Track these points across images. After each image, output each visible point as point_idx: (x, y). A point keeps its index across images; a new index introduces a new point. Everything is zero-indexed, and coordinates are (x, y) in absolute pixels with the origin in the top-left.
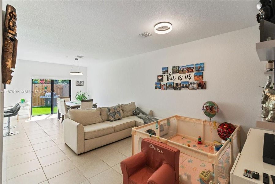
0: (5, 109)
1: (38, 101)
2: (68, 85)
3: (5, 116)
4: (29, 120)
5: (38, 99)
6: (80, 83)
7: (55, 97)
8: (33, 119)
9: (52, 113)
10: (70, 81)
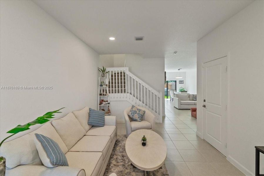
2: (175, 83)
6: (181, 82)
7: (168, 90)
9: (167, 98)
10: (176, 81)
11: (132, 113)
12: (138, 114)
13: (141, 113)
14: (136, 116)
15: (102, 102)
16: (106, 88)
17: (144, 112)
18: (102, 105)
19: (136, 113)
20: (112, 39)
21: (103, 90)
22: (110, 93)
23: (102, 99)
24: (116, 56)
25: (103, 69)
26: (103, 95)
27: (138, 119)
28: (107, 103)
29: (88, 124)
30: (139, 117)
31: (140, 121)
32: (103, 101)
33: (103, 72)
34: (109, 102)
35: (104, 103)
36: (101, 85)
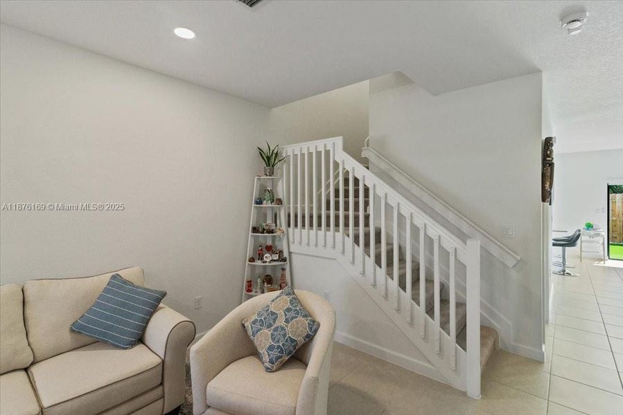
4: (602, 264)
8: (609, 263)
11: (255, 321)
12: (276, 329)
13: (296, 330)
14: (263, 340)
15: (265, 251)
17: (313, 330)
19: (270, 326)
23: (269, 243)
27: (266, 358)
28: (276, 257)
30: (271, 348)
33: (270, 160)
34: (286, 254)
35: (268, 257)
36: (259, 202)
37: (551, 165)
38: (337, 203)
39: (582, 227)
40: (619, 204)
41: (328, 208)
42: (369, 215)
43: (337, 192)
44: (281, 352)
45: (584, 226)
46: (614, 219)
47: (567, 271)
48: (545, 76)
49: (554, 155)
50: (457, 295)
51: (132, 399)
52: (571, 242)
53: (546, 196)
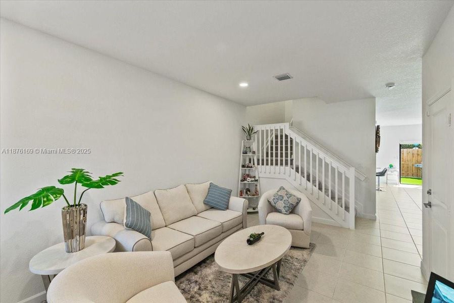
0: (377, 172)
1: (413, 171)
3: (377, 175)
4: (397, 186)
5: (412, 168)
8: (401, 186)
11: (274, 199)
12: (285, 201)
13: (292, 201)
14: (280, 205)
15: (246, 177)
16: (253, 156)
17: (299, 200)
18: (245, 182)
19: (281, 200)
20: (244, 85)
21: (250, 160)
22: (258, 164)
23: (247, 173)
24: (288, 104)
25: (248, 128)
26: (248, 167)
27: (283, 211)
28: (253, 179)
29: (204, 203)
30: (285, 207)
31: (285, 214)
32: (248, 176)
33: (249, 132)
34: (257, 178)
35: (249, 179)
36: (245, 153)
37: (379, 137)
38: (272, 154)
39: (387, 167)
40: (405, 155)
41: (267, 156)
42: (293, 159)
43: (272, 148)
44: (289, 208)
45: (388, 166)
46: (403, 163)
47: (380, 189)
48: (377, 99)
49: (380, 133)
50: (338, 195)
51: (237, 225)
52: (382, 174)
53: (377, 151)
